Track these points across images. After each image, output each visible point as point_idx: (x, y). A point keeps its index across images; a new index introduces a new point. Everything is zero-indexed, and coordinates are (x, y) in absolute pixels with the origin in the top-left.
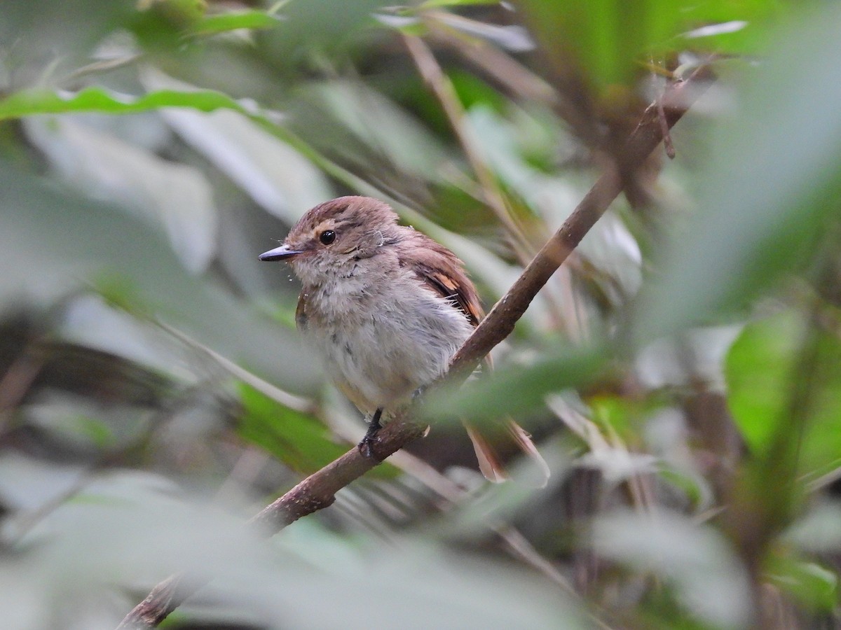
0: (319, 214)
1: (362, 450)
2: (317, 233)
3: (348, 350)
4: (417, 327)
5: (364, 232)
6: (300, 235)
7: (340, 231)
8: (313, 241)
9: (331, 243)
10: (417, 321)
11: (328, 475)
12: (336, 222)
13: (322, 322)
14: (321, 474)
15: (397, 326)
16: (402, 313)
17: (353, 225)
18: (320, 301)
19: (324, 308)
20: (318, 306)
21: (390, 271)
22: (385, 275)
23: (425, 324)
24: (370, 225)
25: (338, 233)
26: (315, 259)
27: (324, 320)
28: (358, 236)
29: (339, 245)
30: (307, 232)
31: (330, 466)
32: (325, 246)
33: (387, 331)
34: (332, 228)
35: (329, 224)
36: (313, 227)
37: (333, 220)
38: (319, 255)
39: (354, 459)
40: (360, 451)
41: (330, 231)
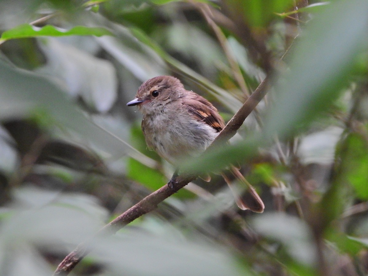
0: (151, 84)
1: (170, 185)
2: (151, 92)
3: (161, 144)
4: (188, 135)
5: (171, 90)
6: (143, 93)
7: (160, 90)
8: (149, 96)
9: (157, 96)
10: (188, 132)
11: (155, 196)
12: (158, 87)
13: (150, 132)
14: (152, 196)
15: (180, 134)
16: (182, 129)
17: (166, 88)
18: (150, 123)
19: (151, 126)
20: (149, 125)
21: (178, 109)
22: (176, 111)
23: (192, 134)
24: (173, 87)
25: (160, 92)
26: (151, 103)
27: (151, 131)
28: (169, 92)
29: (161, 97)
30: (146, 92)
31: (156, 192)
32: (154, 97)
33: (176, 136)
34: (157, 89)
35: (156, 88)
36: (149, 89)
37: (157, 86)
38: (153, 102)
39: (166, 189)
40: (169, 186)
41: (156, 91)
